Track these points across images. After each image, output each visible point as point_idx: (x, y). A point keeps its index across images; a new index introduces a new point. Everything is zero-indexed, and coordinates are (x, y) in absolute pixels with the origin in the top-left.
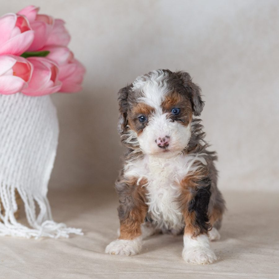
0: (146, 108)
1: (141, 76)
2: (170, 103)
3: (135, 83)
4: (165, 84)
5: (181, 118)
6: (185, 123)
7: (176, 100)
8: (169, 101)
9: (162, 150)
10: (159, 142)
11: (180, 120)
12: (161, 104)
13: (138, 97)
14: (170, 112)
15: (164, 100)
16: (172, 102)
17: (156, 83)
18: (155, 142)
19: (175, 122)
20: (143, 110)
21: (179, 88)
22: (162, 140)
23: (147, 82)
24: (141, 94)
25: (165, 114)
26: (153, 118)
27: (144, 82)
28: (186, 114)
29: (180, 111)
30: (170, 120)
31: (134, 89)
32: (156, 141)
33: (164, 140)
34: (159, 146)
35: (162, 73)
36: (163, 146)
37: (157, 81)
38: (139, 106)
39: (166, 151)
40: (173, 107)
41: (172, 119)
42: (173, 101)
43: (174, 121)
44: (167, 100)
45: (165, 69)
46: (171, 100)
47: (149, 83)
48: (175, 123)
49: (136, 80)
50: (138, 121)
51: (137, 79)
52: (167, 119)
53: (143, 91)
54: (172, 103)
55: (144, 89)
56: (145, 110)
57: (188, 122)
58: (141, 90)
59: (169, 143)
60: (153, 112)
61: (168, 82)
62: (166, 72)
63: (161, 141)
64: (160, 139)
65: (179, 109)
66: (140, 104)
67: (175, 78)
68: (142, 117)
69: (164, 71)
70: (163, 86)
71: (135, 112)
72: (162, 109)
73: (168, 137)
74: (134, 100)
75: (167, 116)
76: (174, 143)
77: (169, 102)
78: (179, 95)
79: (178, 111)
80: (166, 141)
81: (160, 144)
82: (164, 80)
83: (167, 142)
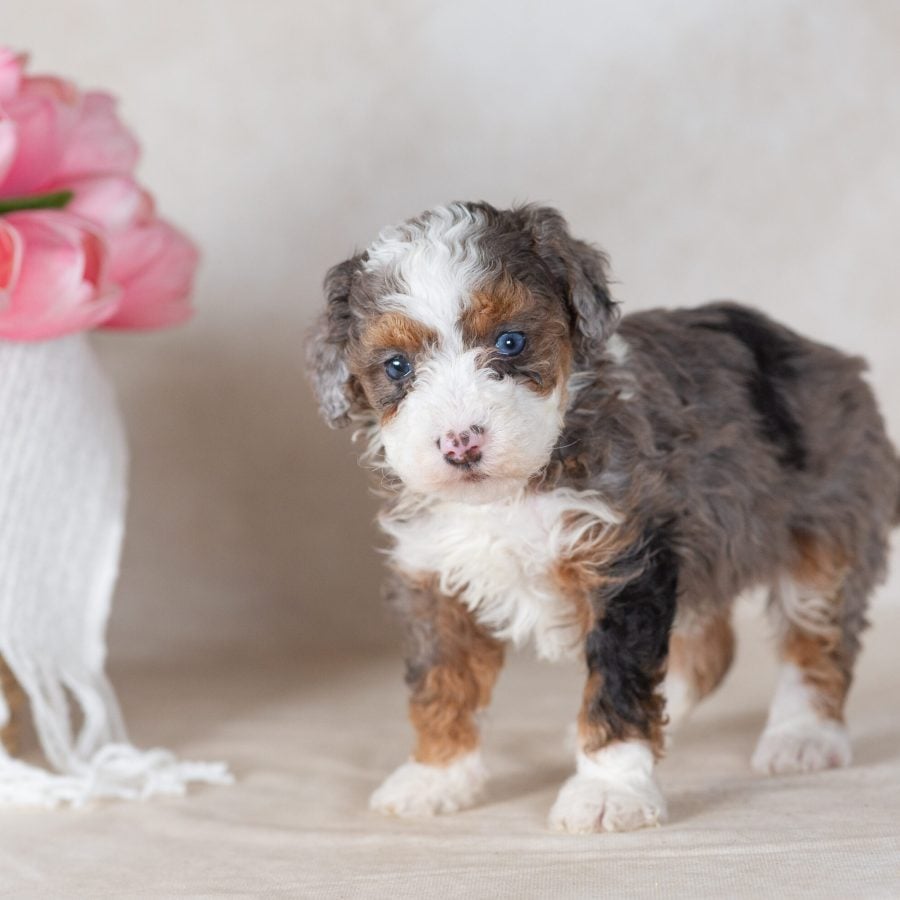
0: (409, 330)
1: (397, 227)
2: (488, 315)
3: (373, 249)
4: (473, 252)
5: (529, 368)
6: (540, 383)
7: (509, 305)
8: (484, 306)
9: (460, 473)
10: (448, 446)
11: (525, 374)
12: (457, 318)
13: (385, 294)
14: (488, 346)
15: (467, 304)
16: (495, 310)
17: (442, 249)
18: (435, 447)
19: (507, 377)
20: (399, 336)
21: (519, 262)
22: (458, 438)
23: (417, 244)
24: (394, 284)
25: (474, 352)
26: (431, 363)
27: (407, 245)
28: (547, 353)
29: (525, 342)
30: (490, 371)
31: (370, 266)
32: (438, 443)
33: (465, 440)
34: (449, 458)
35: (465, 215)
36: (461, 459)
37: (445, 243)
38: (384, 322)
39: (474, 478)
40: (501, 329)
41: (495, 368)
42: (498, 307)
43: (502, 377)
44: (479, 305)
45: (475, 200)
46: (491, 304)
47: (421, 248)
48: (508, 383)
49: (381, 240)
50: (383, 377)
51: (382, 236)
52: (479, 367)
53: (400, 276)
54: (496, 315)
55: (405, 267)
56: (406, 338)
57: (554, 382)
58: (393, 271)
59: (482, 449)
60: (430, 345)
61: (480, 244)
62: (478, 211)
63: (456, 444)
64: (451, 435)
65: (521, 333)
66: (389, 318)
67: (508, 228)
68: (397, 363)
69: (471, 207)
70: (465, 257)
71: (371, 343)
72: (461, 334)
73: (479, 430)
74: (370, 302)
75: (478, 358)
76: (500, 450)
77: (483, 311)
78: (519, 288)
79: (520, 343)
80: (472, 443)
81: (451, 453)
82: (469, 239)
83: (475, 447)
